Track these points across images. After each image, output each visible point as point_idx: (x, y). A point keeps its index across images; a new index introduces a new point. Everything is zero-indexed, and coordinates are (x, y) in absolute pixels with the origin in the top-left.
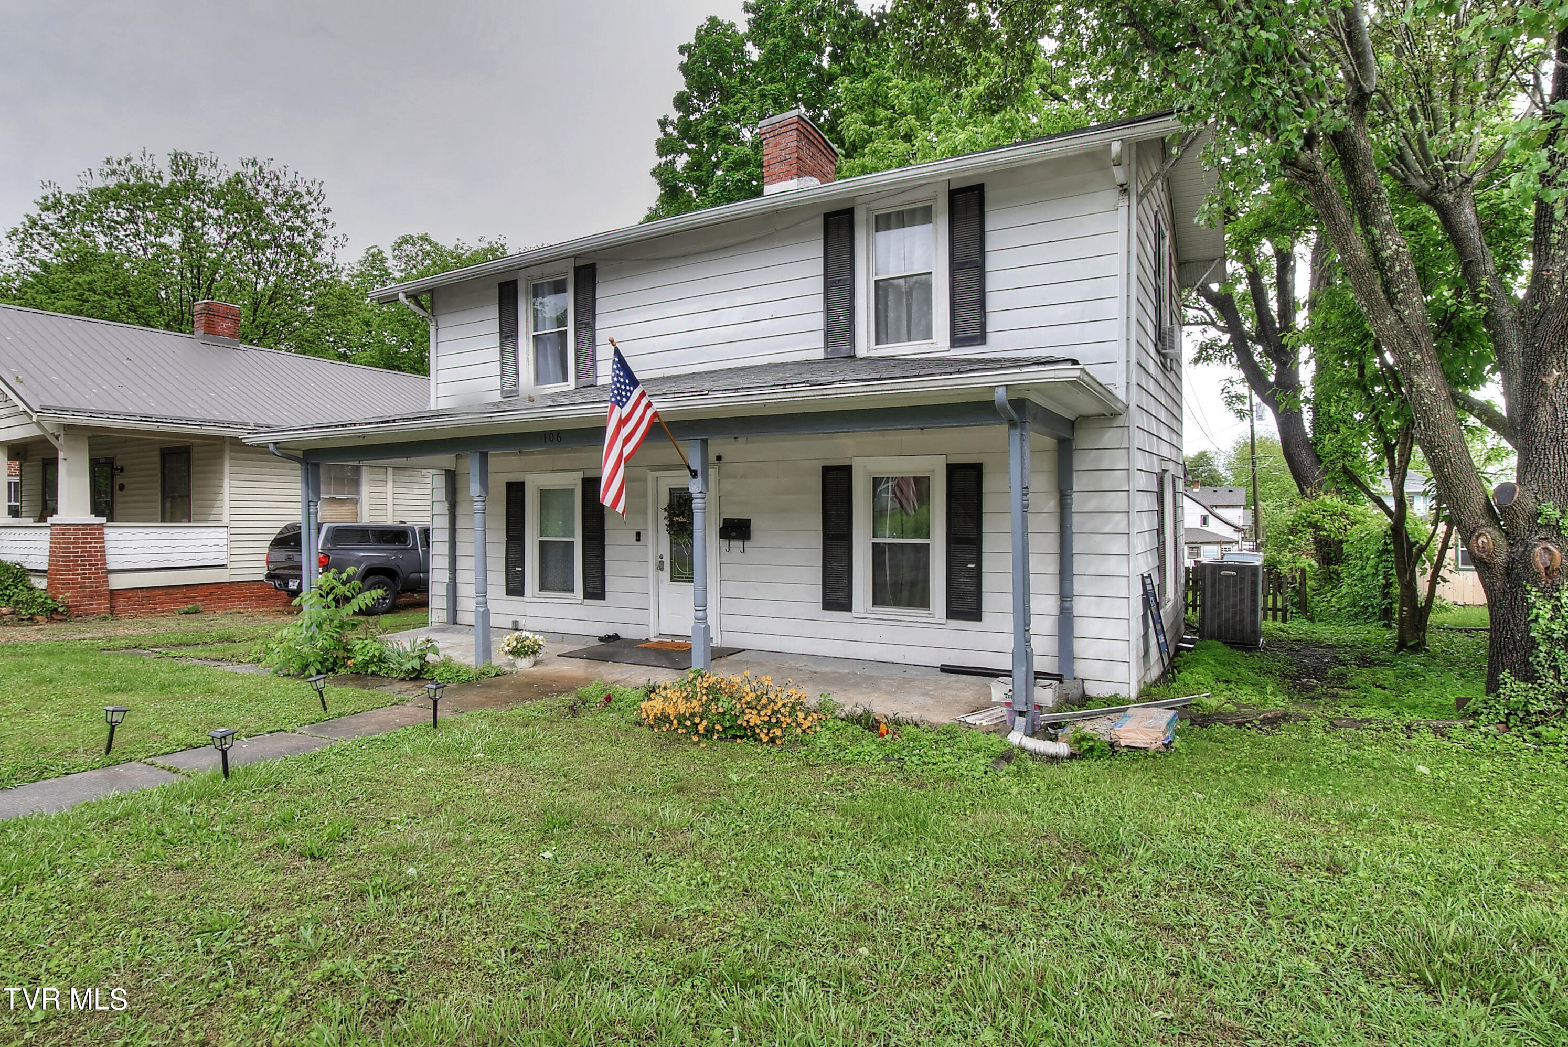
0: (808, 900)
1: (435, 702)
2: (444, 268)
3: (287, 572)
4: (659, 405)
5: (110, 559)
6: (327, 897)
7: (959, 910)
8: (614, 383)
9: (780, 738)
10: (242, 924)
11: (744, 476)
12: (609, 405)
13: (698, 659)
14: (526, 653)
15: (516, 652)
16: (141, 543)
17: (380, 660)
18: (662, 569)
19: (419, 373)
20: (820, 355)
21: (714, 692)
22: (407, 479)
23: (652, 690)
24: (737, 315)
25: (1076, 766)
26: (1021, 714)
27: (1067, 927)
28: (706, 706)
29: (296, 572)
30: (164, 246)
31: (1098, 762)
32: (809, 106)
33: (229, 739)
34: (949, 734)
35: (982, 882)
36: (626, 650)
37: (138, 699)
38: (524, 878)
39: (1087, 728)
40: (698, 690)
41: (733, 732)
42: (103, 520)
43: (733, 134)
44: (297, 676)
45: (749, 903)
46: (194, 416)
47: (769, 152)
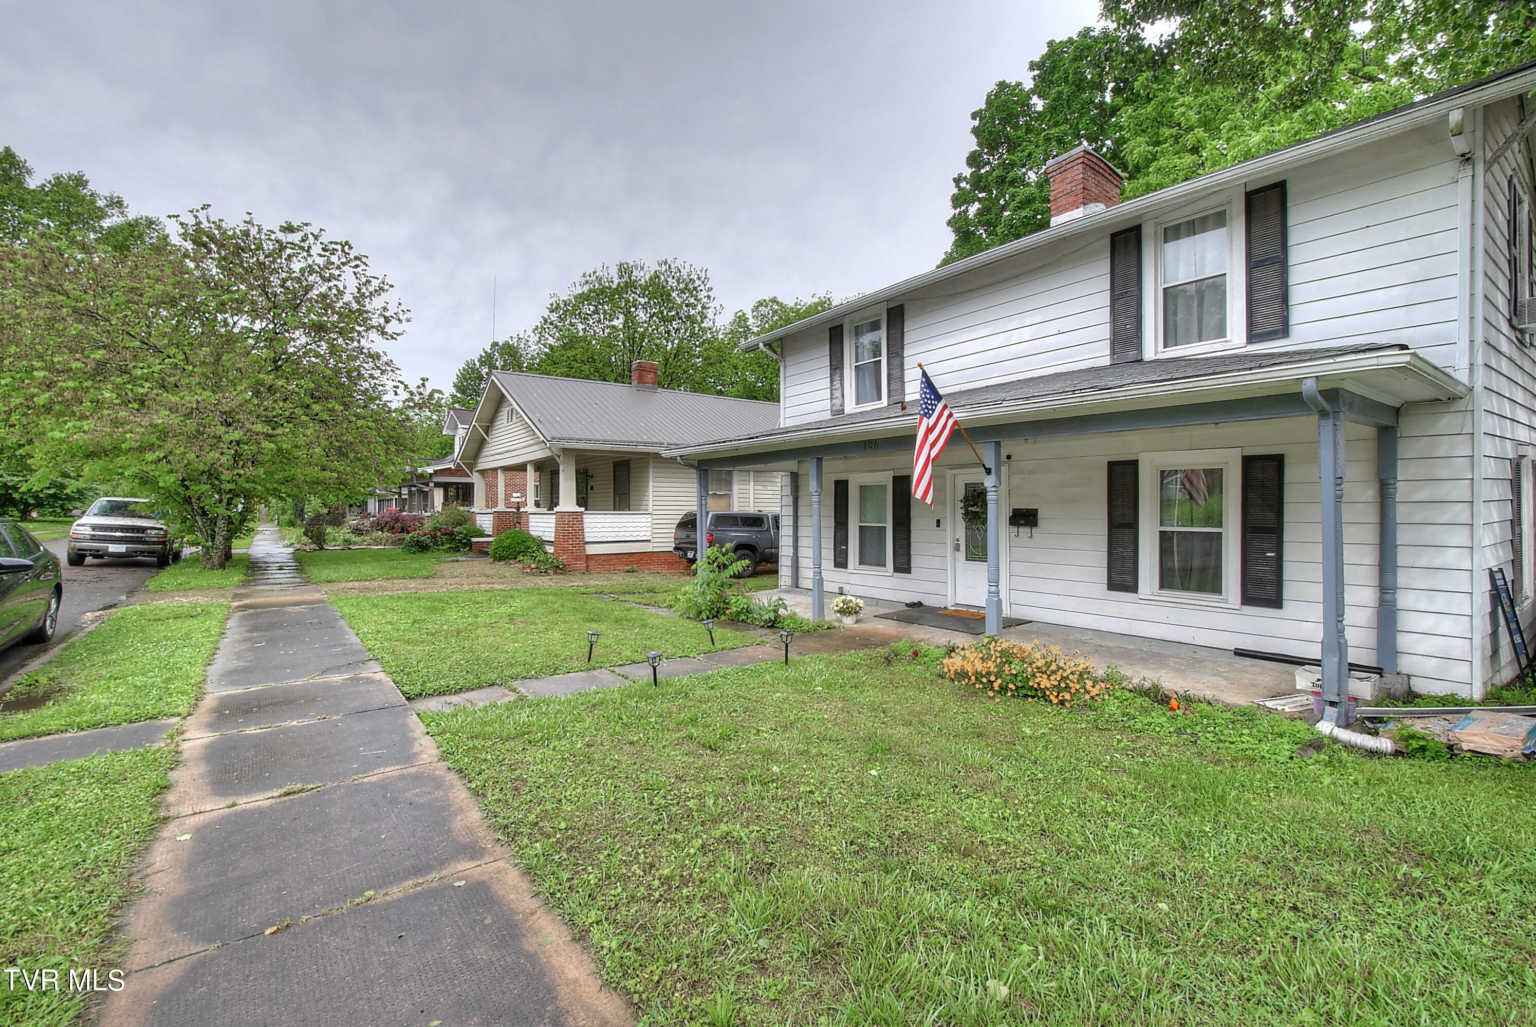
0: (1104, 850)
1: (787, 646)
2: (788, 321)
3: (686, 546)
4: (958, 415)
5: (586, 535)
6: (721, 779)
7: (1266, 887)
8: (922, 399)
9: (1069, 701)
10: (670, 788)
11: (1031, 472)
12: (918, 416)
13: (991, 627)
14: (850, 613)
15: (842, 612)
16: (603, 525)
17: (747, 612)
18: (958, 550)
19: (769, 400)
20: (1106, 361)
21: (1007, 656)
22: (763, 479)
23: (952, 650)
24: (1027, 333)
25: (1403, 765)
26: (1332, 704)
27: (1399, 928)
28: (1000, 667)
29: (692, 546)
30: (614, 327)
31: (1432, 763)
32: (1090, 140)
33: (657, 659)
34: (1248, 717)
35: (1291, 864)
36: (928, 615)
37: (603, 627)
38: (856, 788)
39: (1418, 726)
40: (992, 653)
41: (1025, 692)
42: (583, 509)
43: (1020, 178)
44: (695, 619)
45: (1047, 842)
46: (632, 440)
47: (1056, 187)
